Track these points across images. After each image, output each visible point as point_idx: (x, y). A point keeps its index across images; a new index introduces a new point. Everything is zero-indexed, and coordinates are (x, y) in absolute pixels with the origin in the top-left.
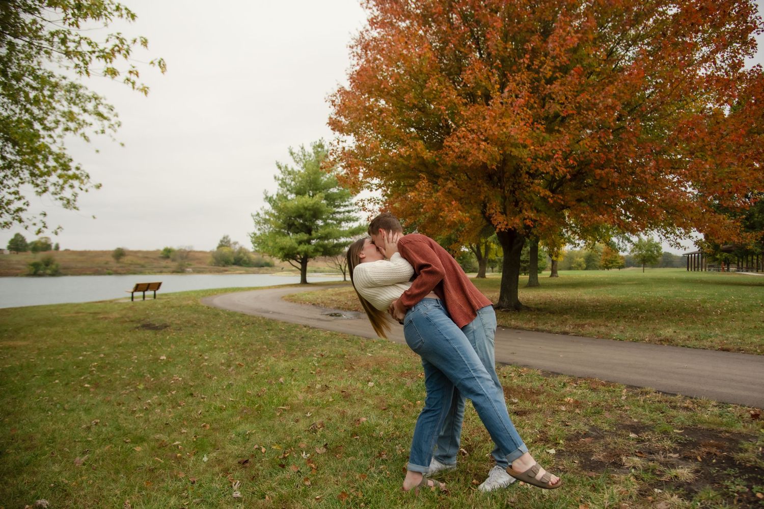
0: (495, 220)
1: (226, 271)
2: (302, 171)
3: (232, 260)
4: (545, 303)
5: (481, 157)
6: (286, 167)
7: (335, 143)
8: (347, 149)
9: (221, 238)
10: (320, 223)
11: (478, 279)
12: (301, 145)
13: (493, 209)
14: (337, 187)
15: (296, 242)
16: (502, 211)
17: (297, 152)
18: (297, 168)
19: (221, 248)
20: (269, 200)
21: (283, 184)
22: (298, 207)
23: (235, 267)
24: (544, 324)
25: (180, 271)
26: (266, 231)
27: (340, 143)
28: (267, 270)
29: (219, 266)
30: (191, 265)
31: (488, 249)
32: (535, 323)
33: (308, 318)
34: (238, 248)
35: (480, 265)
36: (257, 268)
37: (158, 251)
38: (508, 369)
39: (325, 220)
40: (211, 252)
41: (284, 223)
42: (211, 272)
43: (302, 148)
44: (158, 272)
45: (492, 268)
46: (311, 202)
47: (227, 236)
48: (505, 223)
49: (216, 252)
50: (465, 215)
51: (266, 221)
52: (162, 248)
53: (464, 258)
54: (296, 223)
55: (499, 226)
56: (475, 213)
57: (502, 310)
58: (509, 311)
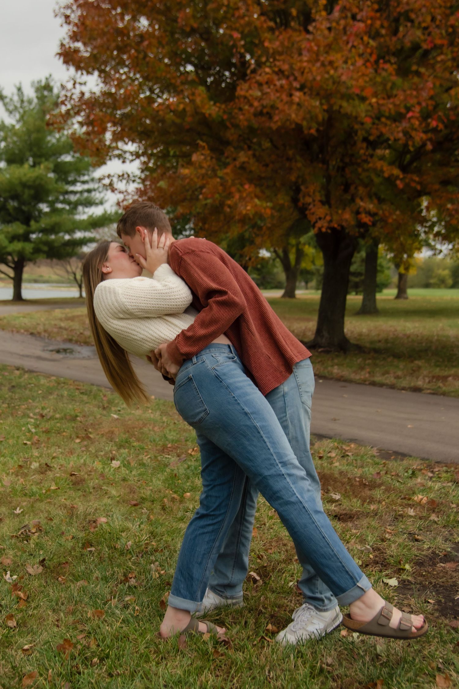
0: (313, 214)
2: (18, 127)
4: (387, 341)
5: (293, 115)
7: (70, 85)
8: (87, 96)
10: (44, 208)
11: (283, 300)
12: (18, 85)
13: (310, 196)
14: (72, 153)
15: (6, 237)
16: (324, 199)
17: (10, 95)
22: (11, 182)
24: (383, 374)
27: (77, 85)
31: (300, 254)
32: (369, 373)
33: (23, 356)
35: (288, 278)
38: (327, 444)
39: (51, 204)
43: (19, 89)
45: (307, 282)
46: (32, 175)
48: (328, 218)
50: (264, 204)
53: (263, 267)
54: (7, 206)
55: (319, 224)
56: (281, 202)
57: (320, 350)
58: (331, 351)
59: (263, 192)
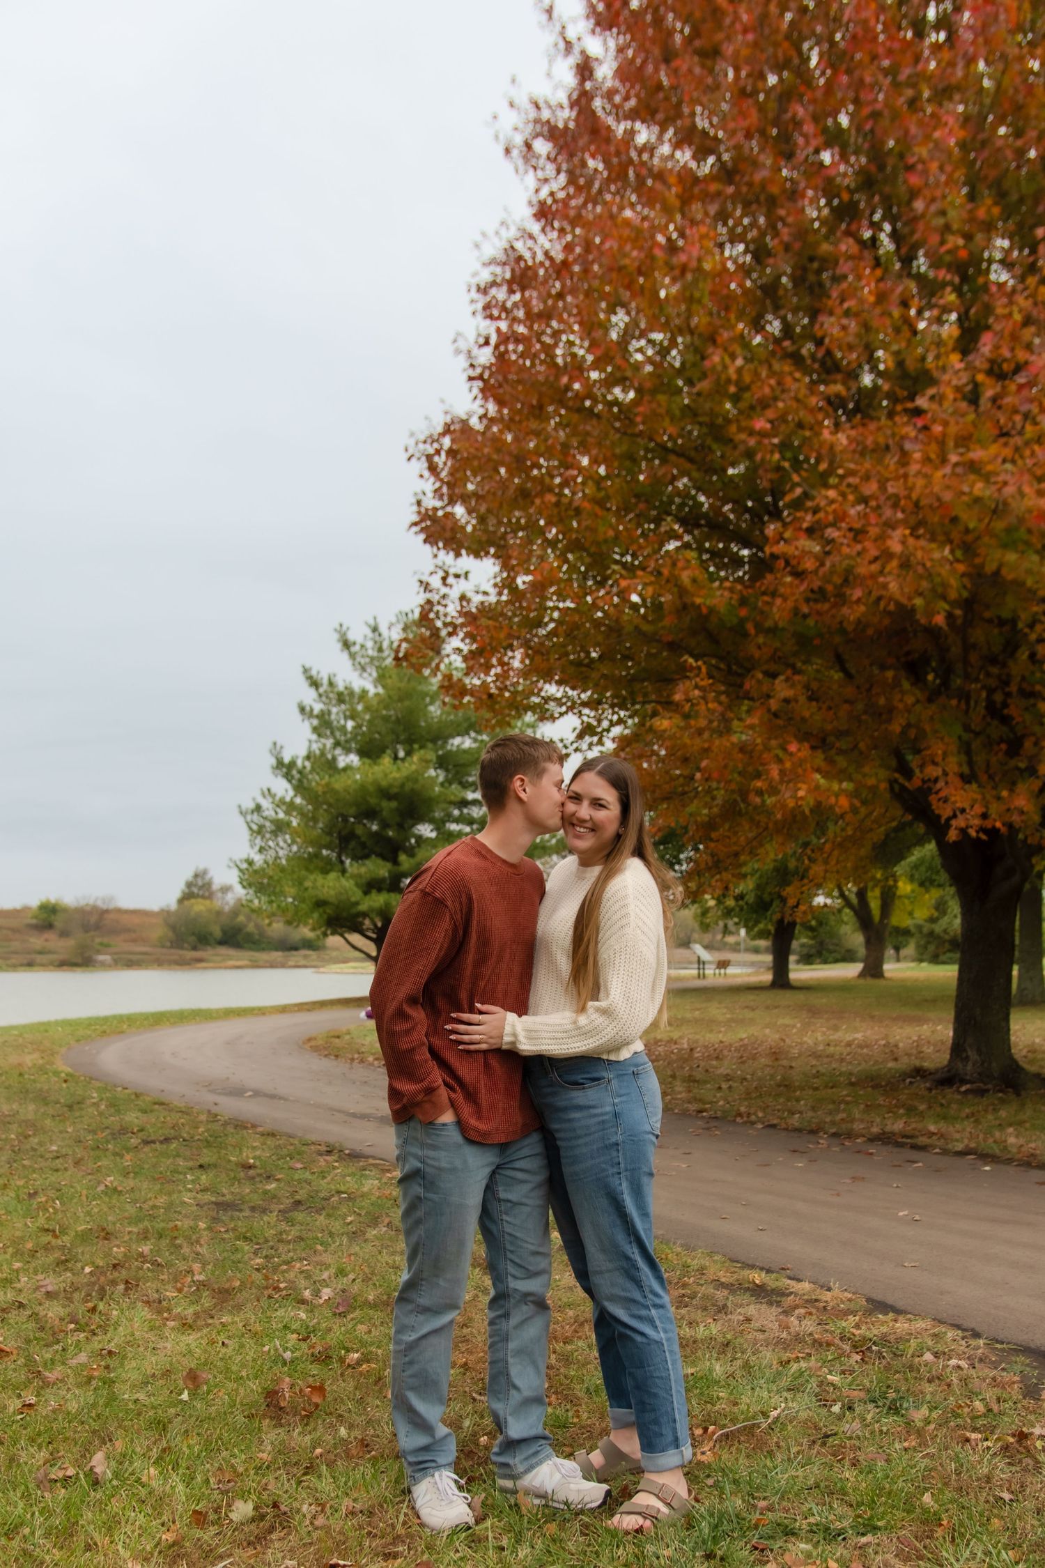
0: (946, 800)
1: (200, 960)
2: (372, 690)
3: (217, 932)
5: (893, 586)
6: (331, 684)
7: (436, 582)
9: (188, 875)
10: (426, 830)
11: (862, 981)
12: (372, 622)
13: (935, 763)
14: (473, 734)
15: (357, 885)
16: (966, 770)
17: (359, 640)
18: (364, 683)
19: (186, 903)
20: (285, 768)
21: (323, 725)
22: (363, 787)
23: (223, 950)
25: (81, 960)
26: (281, 853)
27: (451, 580)
28: (305, 957)
29: (182, 948)
30: (108, 946)
31: (888, 899)
34: (232, 902)
35: (868, 942)
36: (280, 953)
37: (26, 909)
39: (439, 825)
40: (162, 911)
41: (328, 831)
42: (160, 963)
43: (375, 629)
44: (22, 965)
46: (396, 775)
47: (205, 872)
48: (978, 809)
49: (177, 911)
50: (836, 786)
51: (280, 827)
52: (34, 902)
54: (359, 831)
55: (960, 822)
56: (871, 781)
57: (963, 1089)
58: (987, 1091)
59: (829, 761)
